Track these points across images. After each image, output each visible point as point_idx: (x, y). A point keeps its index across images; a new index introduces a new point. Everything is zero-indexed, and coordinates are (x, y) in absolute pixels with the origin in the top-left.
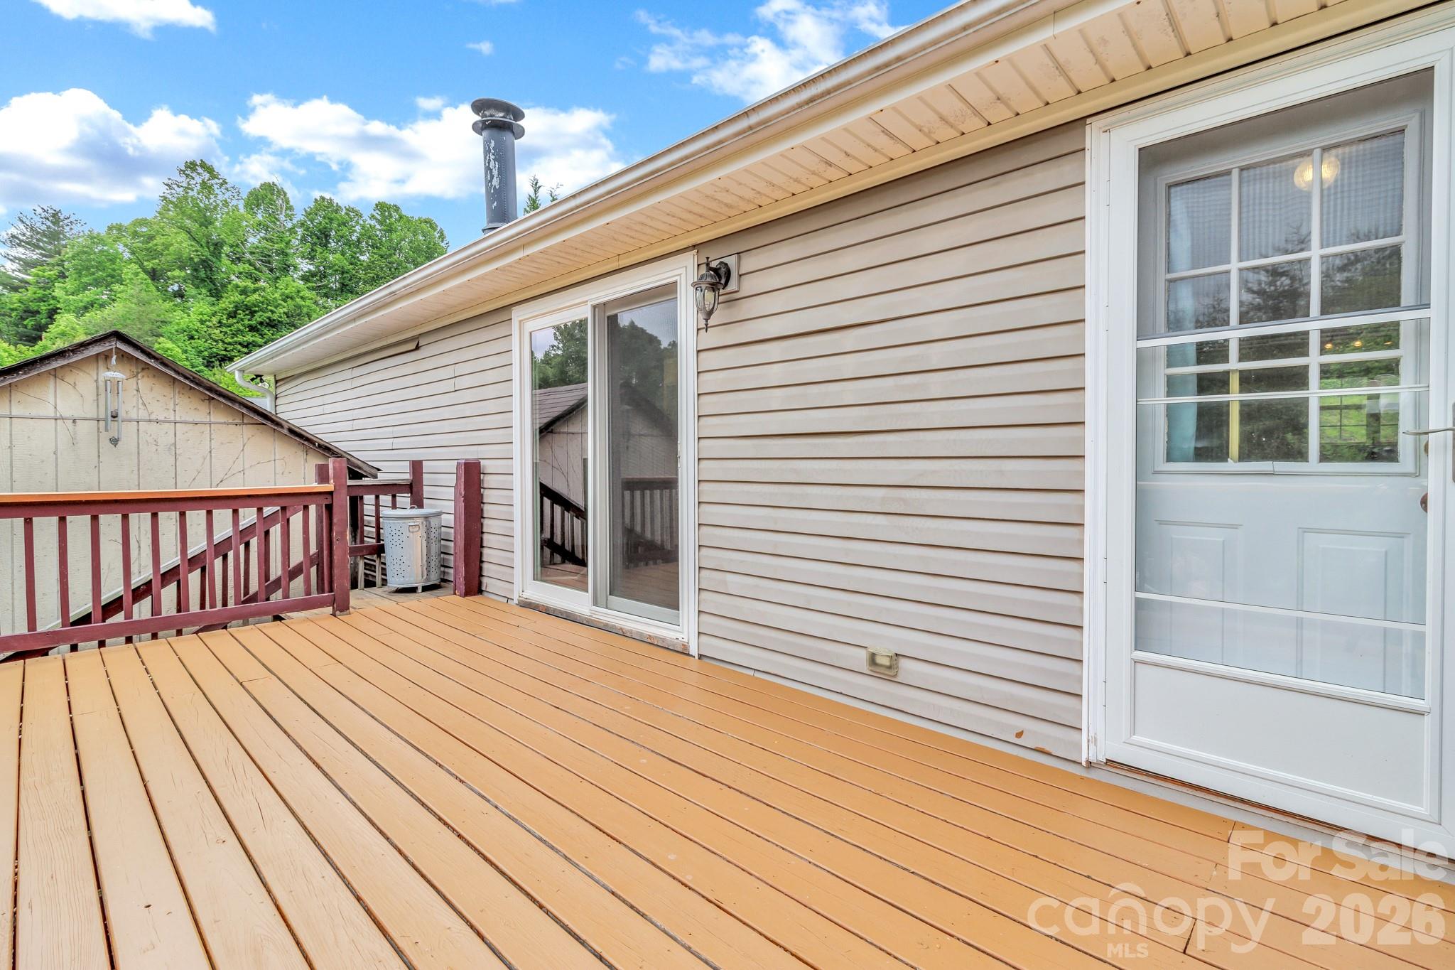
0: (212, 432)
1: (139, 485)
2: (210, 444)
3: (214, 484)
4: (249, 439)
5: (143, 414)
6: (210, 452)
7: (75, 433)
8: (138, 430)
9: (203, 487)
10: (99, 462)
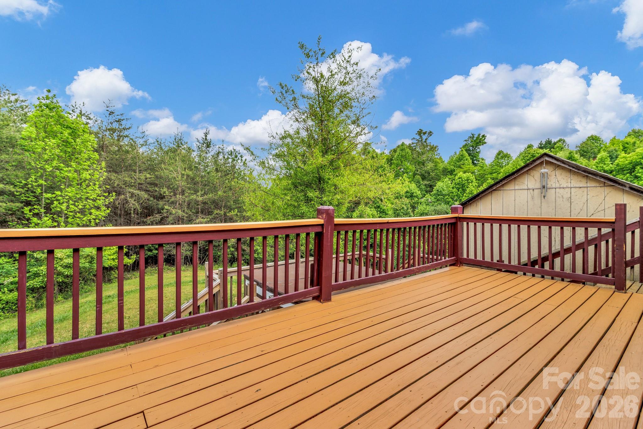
0: (588, 191)
1: (555, 215)
2: (587, 197)
3: (589, 216)
4: (608, 194)
5: (557, 185)
6: (587, 201)
7: (533, 194)
8: (556, 192)
9: (583, 216)
10: (541, 205)
